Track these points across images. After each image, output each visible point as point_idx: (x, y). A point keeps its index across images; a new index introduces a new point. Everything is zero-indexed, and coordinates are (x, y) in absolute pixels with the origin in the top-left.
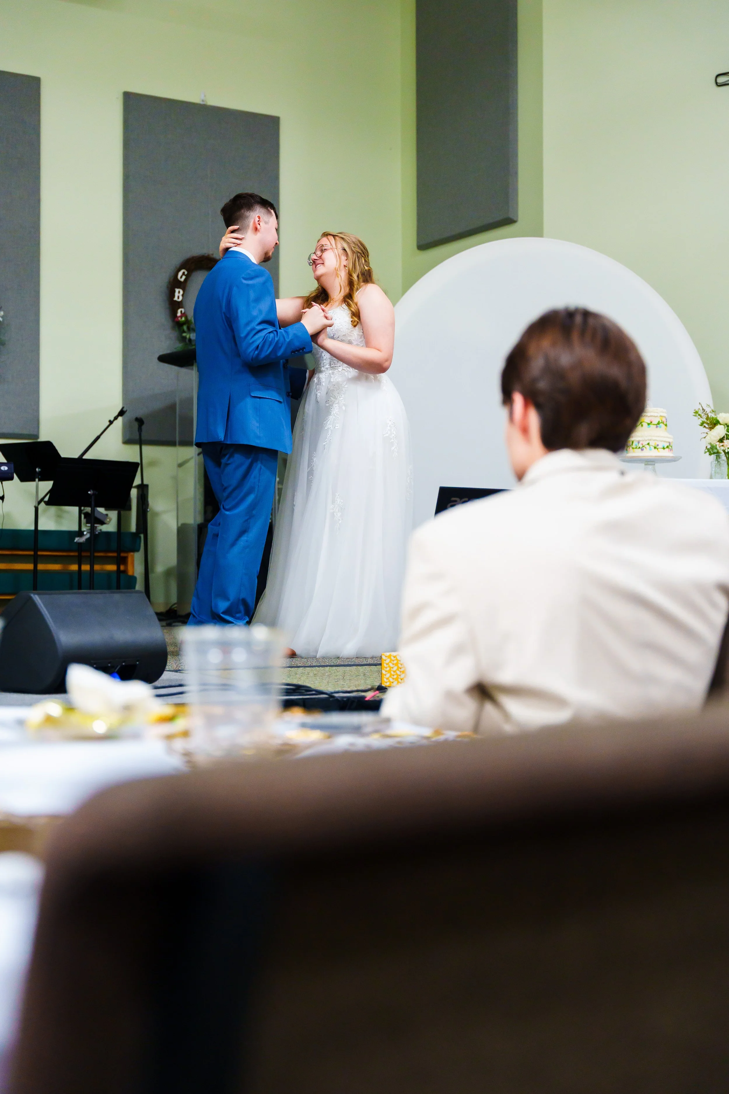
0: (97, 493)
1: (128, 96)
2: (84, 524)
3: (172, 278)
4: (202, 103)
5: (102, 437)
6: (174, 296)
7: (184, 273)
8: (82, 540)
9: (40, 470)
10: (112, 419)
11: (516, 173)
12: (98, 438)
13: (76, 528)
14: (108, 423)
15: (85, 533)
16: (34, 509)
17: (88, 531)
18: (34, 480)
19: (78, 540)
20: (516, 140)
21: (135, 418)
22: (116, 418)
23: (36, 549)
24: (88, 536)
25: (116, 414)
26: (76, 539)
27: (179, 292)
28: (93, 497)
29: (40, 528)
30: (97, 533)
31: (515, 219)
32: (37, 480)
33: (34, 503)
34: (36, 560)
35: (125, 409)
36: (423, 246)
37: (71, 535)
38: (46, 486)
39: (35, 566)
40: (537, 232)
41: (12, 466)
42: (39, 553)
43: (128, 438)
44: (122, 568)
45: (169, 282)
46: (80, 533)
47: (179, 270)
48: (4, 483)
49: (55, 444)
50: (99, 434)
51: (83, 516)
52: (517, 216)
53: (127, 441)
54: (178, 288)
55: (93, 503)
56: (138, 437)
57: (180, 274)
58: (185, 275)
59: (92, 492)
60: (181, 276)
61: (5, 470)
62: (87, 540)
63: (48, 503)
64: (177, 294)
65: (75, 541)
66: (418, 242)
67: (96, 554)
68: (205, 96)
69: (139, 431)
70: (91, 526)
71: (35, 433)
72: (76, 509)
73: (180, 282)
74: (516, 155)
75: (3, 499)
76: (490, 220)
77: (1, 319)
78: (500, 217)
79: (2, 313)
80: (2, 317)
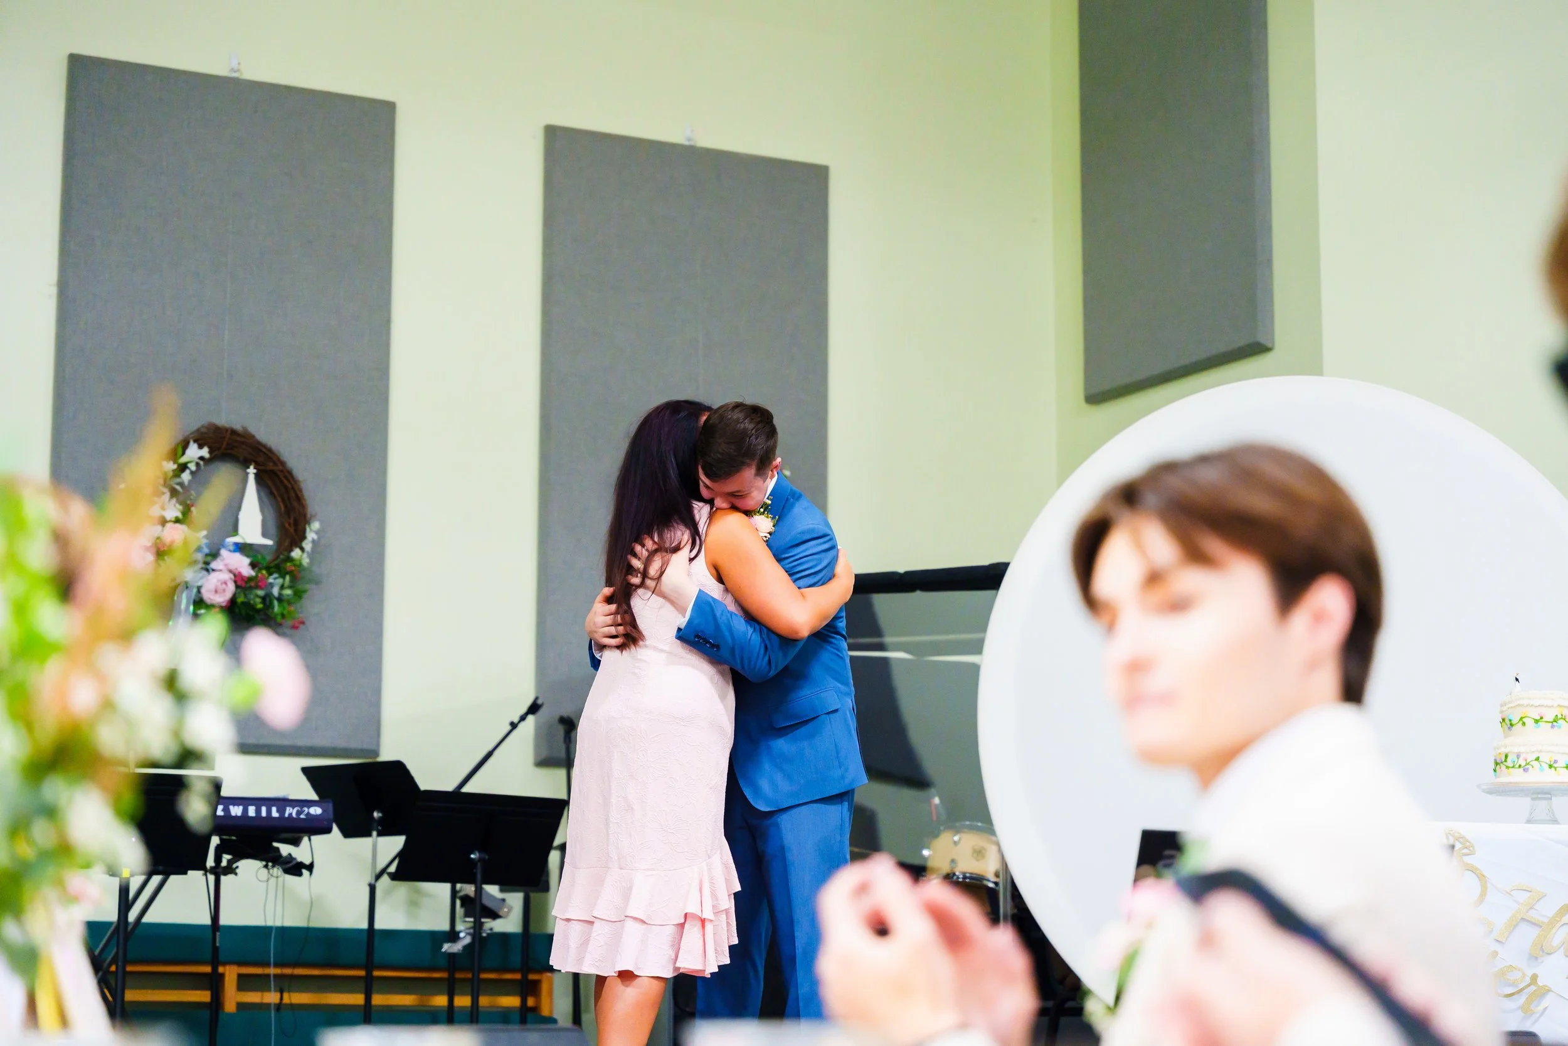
0: (487, 857)
1: (553, 134)
2: (460, 918)
4: (687, 143)
5: (496, 753)
8: (456, 948)
9: (380, 815)
10: (516, 720)
11: (1269, 262)
12: (489, 755)
13: (445, 926)
14: (509, 728)
15: (462, 935)
16: (367, 889)
17: (468, 931)
18: (369, 835)
19: (449, 947)
20: (1268, 203)
21: (557, 717)
22: (523, 718)
23: (369, 966)
24: (468, 940)
25: (524, 710)
26: (446, 947)
28: (479, 864)
29: (379, 925)
30: (484, 935)
31: (1270, 345)
32: (375, 833)
33: (369, 878)
34: (368, 986)
35: (539, 702)
36: (1096, 397)
37: (437, 938)
38: (394, 844)
39: (368, 999)
40: (1313, 366)
41: (330, 806)
42: (376, 973)
43: (544, 754)
44: (531, 1002)
46: (452, 936)
48: (313, 838)
49: (409, 767)
50: (490, 748)
51: (458, 902)
52: (1272, 340)
53: (544, 762)
55: (479, 876)
56: (562, 754)
59: (478, 854)
61: (317, 815)
62: (466, 947)
63: (394, 877)
65: (443, 950)
66: (1086, 389)
67: (484, 976)
68: (693, 131)
69: (565, 741)
70: (475, 922)
71: (374, 747)
72: (447, 887)
74: (1268, 229)
75: (310, 867)
76: (1221, 347)
77: (315, 537)
78: (1241, 342)
79: (316, 525)
80: (317, 533)
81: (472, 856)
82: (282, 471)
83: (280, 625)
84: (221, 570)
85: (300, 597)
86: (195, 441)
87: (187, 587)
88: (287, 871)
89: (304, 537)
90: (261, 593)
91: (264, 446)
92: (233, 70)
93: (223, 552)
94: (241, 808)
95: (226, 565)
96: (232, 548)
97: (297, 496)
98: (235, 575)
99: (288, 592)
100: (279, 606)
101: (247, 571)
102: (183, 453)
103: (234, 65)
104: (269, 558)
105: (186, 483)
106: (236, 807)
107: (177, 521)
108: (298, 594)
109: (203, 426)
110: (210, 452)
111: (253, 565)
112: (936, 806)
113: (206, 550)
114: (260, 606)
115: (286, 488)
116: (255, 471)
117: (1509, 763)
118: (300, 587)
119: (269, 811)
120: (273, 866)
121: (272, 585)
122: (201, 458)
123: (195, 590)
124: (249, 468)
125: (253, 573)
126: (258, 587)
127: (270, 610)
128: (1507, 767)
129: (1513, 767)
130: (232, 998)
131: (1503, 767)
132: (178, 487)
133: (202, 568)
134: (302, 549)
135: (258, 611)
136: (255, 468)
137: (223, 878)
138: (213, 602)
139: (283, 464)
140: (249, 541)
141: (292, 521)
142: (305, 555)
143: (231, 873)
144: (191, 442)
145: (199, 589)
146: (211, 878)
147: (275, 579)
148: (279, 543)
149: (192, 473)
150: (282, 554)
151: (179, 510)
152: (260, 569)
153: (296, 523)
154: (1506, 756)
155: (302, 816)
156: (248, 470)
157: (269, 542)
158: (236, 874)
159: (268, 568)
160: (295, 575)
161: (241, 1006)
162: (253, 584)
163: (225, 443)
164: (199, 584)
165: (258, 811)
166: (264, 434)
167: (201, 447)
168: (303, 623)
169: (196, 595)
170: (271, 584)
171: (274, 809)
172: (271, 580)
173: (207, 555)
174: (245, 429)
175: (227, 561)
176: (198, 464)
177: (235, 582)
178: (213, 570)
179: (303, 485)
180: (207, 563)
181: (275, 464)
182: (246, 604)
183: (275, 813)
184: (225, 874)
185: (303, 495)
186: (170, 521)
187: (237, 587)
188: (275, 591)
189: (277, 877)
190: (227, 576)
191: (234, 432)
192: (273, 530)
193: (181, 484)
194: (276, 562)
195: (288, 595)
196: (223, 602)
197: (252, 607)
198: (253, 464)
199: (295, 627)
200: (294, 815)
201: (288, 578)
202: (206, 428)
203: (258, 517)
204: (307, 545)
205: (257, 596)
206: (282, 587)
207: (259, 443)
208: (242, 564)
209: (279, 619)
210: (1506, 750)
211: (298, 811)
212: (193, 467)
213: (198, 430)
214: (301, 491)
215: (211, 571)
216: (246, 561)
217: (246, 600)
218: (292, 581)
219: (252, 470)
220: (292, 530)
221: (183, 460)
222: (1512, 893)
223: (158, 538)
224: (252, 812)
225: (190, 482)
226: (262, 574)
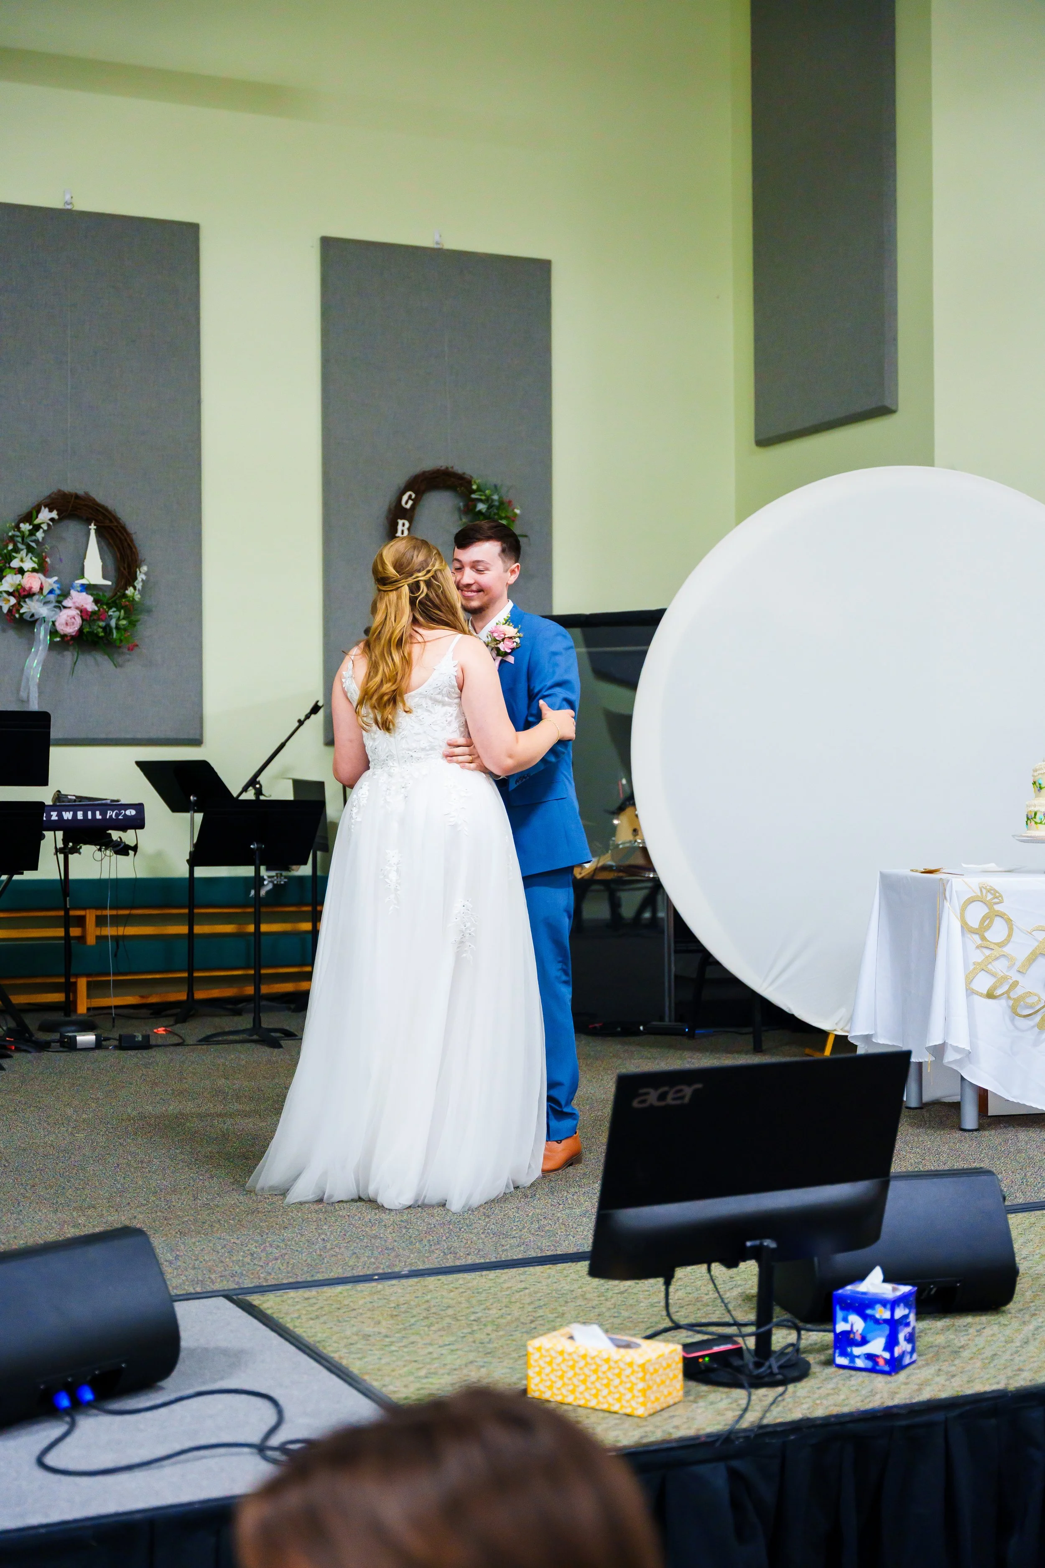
0: (262, 848)
1: (328, 244)
3: (394, 504)
4: (436, 246)
5: (287, 744)
6: (396, 531)
7: (410, 497)
9: (195, 798)
10: (302, 718)
11: (895, 339)
12: (282, 746)
14: (297, 724)
15: (266, 883)
17: (269, 880)
18: (187, 811)
22: (308, 717)
23: (191, 906)
24: (270, 886)
25: (308, 711)
27: (404, 525)
28: (257, 852)
31: (894, 408)
32: (191, 811)
35: (320, 704)
36: (764, 441)
45: (390, 510)
47: (403, 493)
50: (283, 740)
52: (897, 404)
54: (401, 519)
55: (258, 862)
57: (405, 498)
58: (412, 500)
59: (256, 845)
60: (406, 502)
61: (130, 817)
64: (400, 528)
66: (756, 435)
68: (440, 236)
71: (197, 737)
73: (406, 509)
74: (895, 313)
75: (135, 849)
76: (857, 408)
77: (144, 577)
78: (870, 404)
79: (144, 568)
80: (145, 574)
81: (252, 846)
82: (117, 526)
83: (120, 647)
84: (70, 608)
85: (135, 626)
86: (45, 507)
87: (45, 621)
88: (117, 853)
89: (136, 578)
90: (102, 624)
91: (103, 507)
92: (66, 203)
93: (73, 592)
94: (71, 813)
95: (74, 603)
96: (79, 589)
97: (129, 545)
98: (81, 611)
99: (124, 622)
100: (117, 633)
101: (91, 606)
102: (37, 517)
103: (68, 197)
104: (109, 594)
105: (40, 540)
106: (67, 813)
107: (34, 570)
108: (133, 624)
109: (52, 493)
110: (58, 514)
111: (96, 601)
112: (623, 785)
113: (58, 592)
114: (102, 634)
115: (120, 540)
116: (95, 527)
117: (1038, 820)
118: (133, 618)
119: (94, 815)
120: (106, 849)
121: (111, 617)
122: (52, 520)
123: (51, 624)
124: (91, 525)
125: (96, 609)
126: (99, 619)
127: (111, 637)
128: (1036, 823)
129: (1041, 823)
130: (92, 932)
131: (1033, 823)
132: (33, 544)
133: (55, 607)
134: (135, 588)
135: (102, 638)
136: (95, 525)
137: (70, 856)
138: (65, 633)
139: (117, 520)
140: (93, 582)
141: (126, 566)
142: (137, 592)
143: (76, 852)
144: (43, 508)
145: (54, 623)
146: (61, 857)
147: (114, 612)
148: (117, 583)
149: (44, 531)
150: (118, 591)
151: (34, 562)
152: (102, 604)
153: (129, 567)
154: (1035, 814)
155: (120, 817)
156: (90, 527)
157: (109, 583)
158: (80, 853)
159: (107, 604)
160: (131, 610)
161: (99, 938)
162: (95, 617)
163: (71, 506)
164: (53, 619)
165: (85, 815)
166: (100, 496)
167: (51, 511)
168: (137, 646)
169: (51, 627)
170: (111, 615)
171: (98, 813)
172: (110, 613)
173: (59, 596)
174: (86, 493)
175: (75, 600)
176: (48, 525)
177: (81, 616)
178: (65, 607)
179: (134, 537)
180: (60, 602)
181: (111, 521)
182: (91, 633)
183: (98, 816)
184: (72, 853)
185: (134, 545)
186: (28, 571)
187: (83, 620)
188: (113, 623)
189: (110, 856)
190: (74, 612)
191: (77, 496)
192: (112, 572)
193: (36, 541)
194: (113, 599)
195: (123, 625)
196: (73, 632)
197: (97, 635)
198: (94, 522)
199: (131, 649)
200: (114, 817)
201: (122, 611)
202: (55, 494)
203: (99, 564)
204: (139, 584)
205: (100, 627)
206: (119, 619)
207: (99, 505)
208: (87, 602)
209: (118, 643)
210: (1036, 809)
211: (116, 813)
212: (45, 527)
213: (50, 496)
214: (132, 541)
215: (62, 608)
216: (90, 599)
217: (90, 630)
218: (125, 613)
219: (93, 527)
220: (126, 573)
221: (36, 522)
222: (1033, 933)
223: (19, 585)
224: (80, 815)
225: (43, 538)
226: (103, 608)
